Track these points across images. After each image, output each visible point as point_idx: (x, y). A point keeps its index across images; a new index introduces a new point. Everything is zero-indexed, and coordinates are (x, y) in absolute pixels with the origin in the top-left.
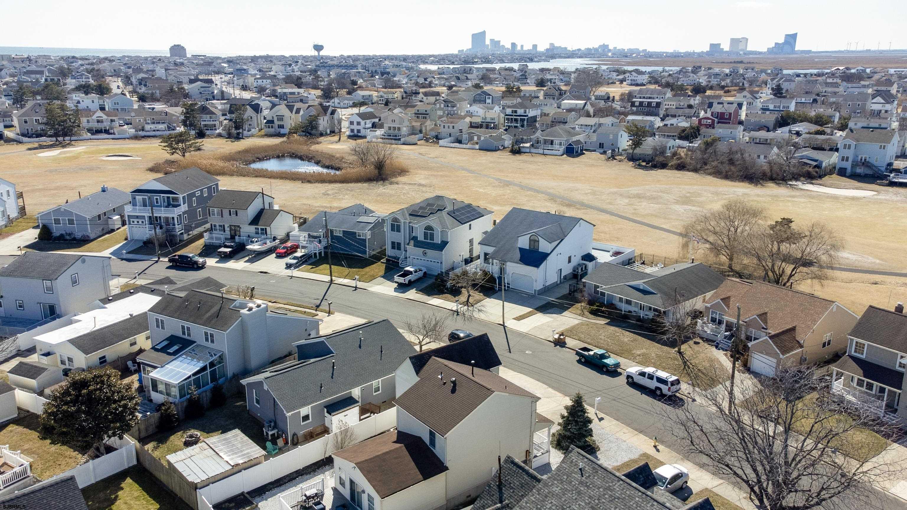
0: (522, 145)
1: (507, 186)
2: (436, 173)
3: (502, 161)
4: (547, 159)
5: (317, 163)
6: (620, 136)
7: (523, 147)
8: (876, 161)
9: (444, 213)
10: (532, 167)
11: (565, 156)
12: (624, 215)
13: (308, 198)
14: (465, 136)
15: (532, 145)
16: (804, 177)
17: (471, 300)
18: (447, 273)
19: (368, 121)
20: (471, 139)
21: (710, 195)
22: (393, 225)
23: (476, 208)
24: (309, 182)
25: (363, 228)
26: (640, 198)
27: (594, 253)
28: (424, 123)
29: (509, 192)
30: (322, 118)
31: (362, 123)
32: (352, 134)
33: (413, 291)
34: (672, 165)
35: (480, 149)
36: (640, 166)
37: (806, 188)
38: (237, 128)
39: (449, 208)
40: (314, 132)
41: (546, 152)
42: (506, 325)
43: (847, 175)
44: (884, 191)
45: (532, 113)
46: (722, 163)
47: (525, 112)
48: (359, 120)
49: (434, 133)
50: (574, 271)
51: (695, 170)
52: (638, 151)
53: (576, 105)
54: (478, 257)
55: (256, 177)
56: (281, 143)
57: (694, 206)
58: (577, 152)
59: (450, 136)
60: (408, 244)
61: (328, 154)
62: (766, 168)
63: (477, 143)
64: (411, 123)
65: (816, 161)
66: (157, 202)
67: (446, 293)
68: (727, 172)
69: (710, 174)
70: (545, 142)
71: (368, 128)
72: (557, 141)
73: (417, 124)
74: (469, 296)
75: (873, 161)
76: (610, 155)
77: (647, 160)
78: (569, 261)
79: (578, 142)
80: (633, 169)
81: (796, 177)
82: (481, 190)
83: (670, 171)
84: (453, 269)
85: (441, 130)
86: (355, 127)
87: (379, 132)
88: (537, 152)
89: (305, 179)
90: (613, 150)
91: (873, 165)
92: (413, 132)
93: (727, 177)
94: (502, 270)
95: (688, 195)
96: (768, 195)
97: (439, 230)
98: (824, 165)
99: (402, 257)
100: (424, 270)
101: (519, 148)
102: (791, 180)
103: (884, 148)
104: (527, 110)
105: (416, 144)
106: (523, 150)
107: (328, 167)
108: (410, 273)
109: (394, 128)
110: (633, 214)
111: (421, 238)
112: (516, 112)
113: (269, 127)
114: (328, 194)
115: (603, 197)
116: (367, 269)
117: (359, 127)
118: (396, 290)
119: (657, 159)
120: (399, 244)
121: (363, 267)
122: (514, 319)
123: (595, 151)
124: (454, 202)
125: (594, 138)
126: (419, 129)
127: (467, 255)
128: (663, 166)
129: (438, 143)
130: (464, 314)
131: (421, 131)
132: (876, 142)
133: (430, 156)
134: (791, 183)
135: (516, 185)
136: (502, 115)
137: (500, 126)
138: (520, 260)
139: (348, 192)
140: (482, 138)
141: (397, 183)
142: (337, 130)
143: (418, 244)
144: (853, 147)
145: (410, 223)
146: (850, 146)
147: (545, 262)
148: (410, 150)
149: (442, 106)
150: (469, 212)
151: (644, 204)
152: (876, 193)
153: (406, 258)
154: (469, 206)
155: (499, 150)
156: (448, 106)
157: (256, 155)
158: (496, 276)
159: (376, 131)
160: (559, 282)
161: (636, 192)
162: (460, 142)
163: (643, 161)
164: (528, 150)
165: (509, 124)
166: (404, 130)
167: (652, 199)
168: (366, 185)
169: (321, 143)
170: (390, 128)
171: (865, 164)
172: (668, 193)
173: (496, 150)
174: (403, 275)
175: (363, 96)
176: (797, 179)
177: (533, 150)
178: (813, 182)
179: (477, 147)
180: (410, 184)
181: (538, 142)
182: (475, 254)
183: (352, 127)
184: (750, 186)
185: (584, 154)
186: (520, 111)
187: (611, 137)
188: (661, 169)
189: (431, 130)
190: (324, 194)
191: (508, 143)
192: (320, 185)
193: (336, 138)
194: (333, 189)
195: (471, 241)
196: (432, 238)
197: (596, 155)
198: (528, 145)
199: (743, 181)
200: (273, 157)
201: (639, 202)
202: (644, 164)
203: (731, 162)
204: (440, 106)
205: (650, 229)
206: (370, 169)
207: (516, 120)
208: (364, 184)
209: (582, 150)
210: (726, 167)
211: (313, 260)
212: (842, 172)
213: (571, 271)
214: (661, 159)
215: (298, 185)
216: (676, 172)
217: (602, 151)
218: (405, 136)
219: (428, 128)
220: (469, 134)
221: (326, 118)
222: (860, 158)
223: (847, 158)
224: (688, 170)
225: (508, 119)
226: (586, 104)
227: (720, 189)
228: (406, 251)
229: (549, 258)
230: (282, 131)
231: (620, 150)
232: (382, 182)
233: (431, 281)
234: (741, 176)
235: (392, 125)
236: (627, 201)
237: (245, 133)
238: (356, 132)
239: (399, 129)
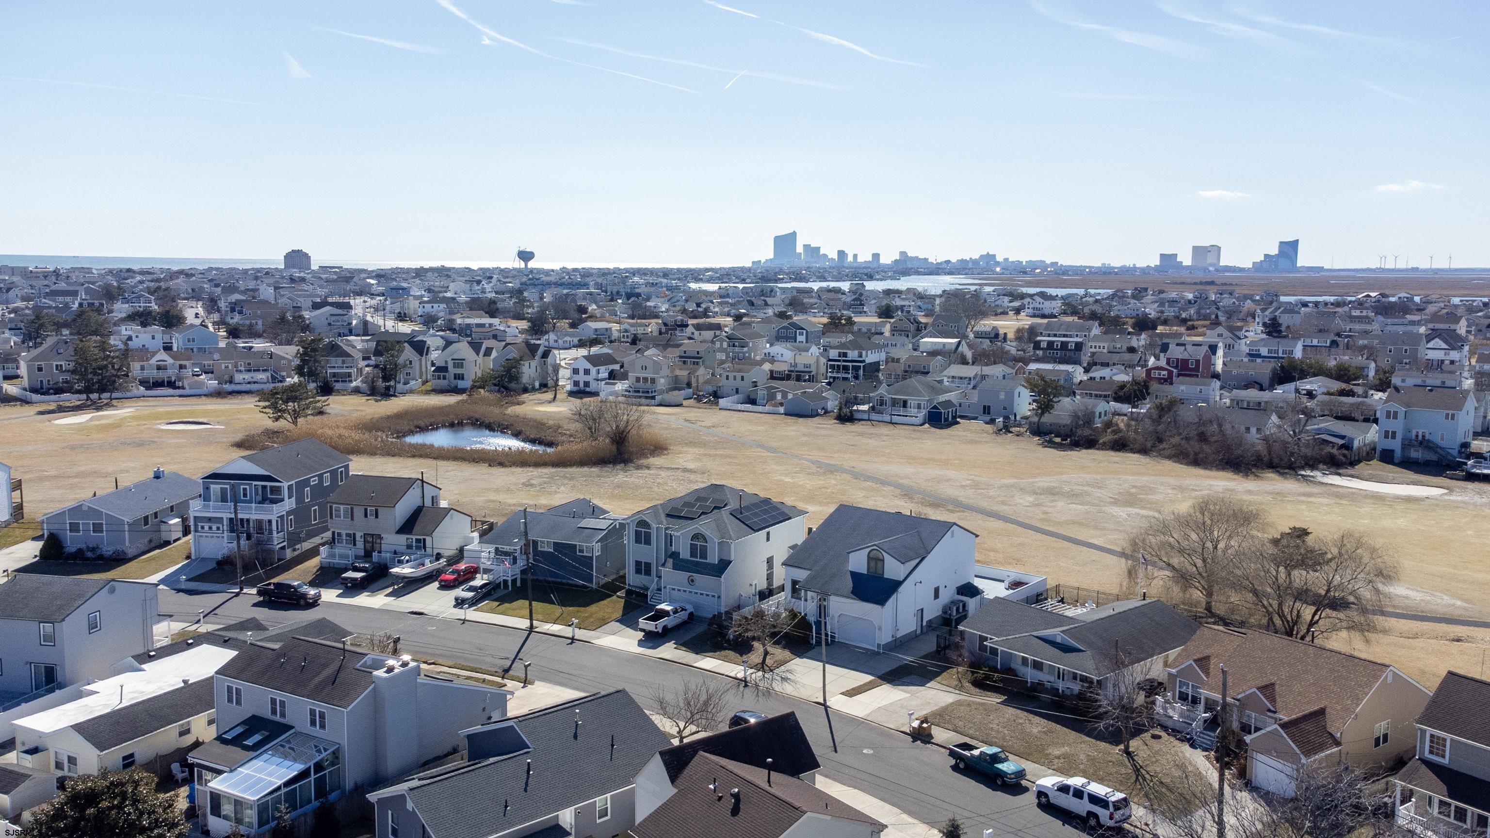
0: (855, 408)
1: (832, 472)
2: (713, 452)
3: (823, 432)
4: (896, 431)
5: (517, 435)
6: (1016, 395)
7: (858, 411)
8: (1442, 439)
9: (725, 513)
10: (873, 442)
11: (927, 425)
12: (1027, 521)
13: (497, 490)
14: (761, 393)
15: (873, 408)
16: (1325, 463)
17: (769, 661)
18: (729, 613)
19: (602, 369)
20: (771, 397)
21: (1170, 491)
22: (638, 534)
23: (779, 506)
24: (502, 464)
25: (588, 539)
26: (1052, 494)
27: (978, 583)
28: (696, 371)
29: (834, 482)
30: (527, 364)
31: (593, 371)
32: (575, 389)
33: (671, 645)
34: (1105, 443)
35: (786, 414)
36: (1051, 444)
37: (1330, 482)
38: (386, 378)
39: (733, 505)
40: (513, 385)
41: (896, 419)
42: (828, 704)
43: (1396, 461)
44: (1459, 487)
45: (871, 357)
46: (1187, 439)
47: (861, 356)
48: (588, 366)
49: (710, 388)
50: (945, 612)
51: (1144, 451)
52: (1047, 419)
53: (944, 345)
54: (782, 588)
55: (414, 456)
56: (458, 402)
57: (1143, 508)
58: (946, 420)
59: (737, 392)
60: (663, 565)
61: (535, 421)
62: (1260, 447)
63: (781, 404)
64: (672, 371)
65: (1343, 437)
66: (245, 495)
67: (725, 649)
68: (1196, 454)
69: (1169, 457)
70: (894, 402)
71: (602, 380)
72: (912, 401)
73: (683, 373)
74: (766, 653)
75: (1437, 439)
76: (1001, 425)
77: (1062, 432)
78: (936, 596)
79: (948, 404)
80: (1040, 448)
81: (1312, 463)
82: (787, 479)
83: (1101, 452)
84: (739, 607)
85: (723, 382)
86: (581, 378)
87: (620, 386)
88: (880, 419)
89: (495, 460)
90: (1006, 418)
91: (1438, 446)
92: (676, 385)
93: (1197, 461)
94: (822, 610)
95: (1133, 490)
96: (1267, 492)
97: (716, 541)
98: (1356, 444)
99: (654, 586)
100: (690, 609)
101: (851, 412)
102: (1303, 468)
103: (1453, 418)
104: (864, 353)
105: (680, 405)
106: (857, 416)
107: (533, 441)
108: (665, 614)
109: (645, 380)
110: (1042, 520)
111: (685, 553)
112: (845, 355)
113: (439, 378)
114: (532, 485)
115: (992, 493)
116: (593, 608)
117: (587, 378)
118: (641, 643)
119: (1079, 432)
120: (648, 566)
121: (586, 604)
122: (842, 693)
123: (975, 418)
124: (741, 495)
125: (974, 397)
126: (686, 381)
127: (763, 585)
128: (1090, 444)
129: (717, 404)
130: (757, 685)
131: (689, 385)
132: (1438, 407)
133: (703, 424)
134: (1303, 473)
135: (845, 471)
136: (823, 360)
137: (820, 377)
138: (852, 593)
139: (566, 481)
140: (790, 396)
141: (648, 468)
142: (551, 383)
143: (680, 564)
144: (1401, 416)
145: (666, 529)
146: (1396, 413)
147: (894, 596)
148: (670, 414)
149: (725, 345)
150: (766, 512)
151: (1061, 504)
152: (1446, 491)
153: (659, 590)
154: (767, 501)
155: (818, 415)
156: (734, 346)
157: (416, 423)
158: (812, 619)
159: (615, 384)
160: (919, 632)
161: (1046, 484)
162: (753, 402)
163: (1056, 436)
164: (866, 416)
165: (835, 375)
166: (662, 383)
167: (1073, 496)
168: (595, 470)
169: (523, 403)
170: (638, 379)
171: (1424, 443)
172: (1099, 488)
173: (813, 415)
174: (653, 619)
175: (596, 330)
176: (1313, 467)
177: (874, 416)
178: (1341, 471)
179: (782, 410)
180: (668, 469)
181: (882, 403)
182: (776, 583)
183: (576, 378)
184: (1236, 477)
185: (958, 423)
186: (853, 354)
187: (1002, 396)
188: (1087, 448)
189: (707, 382)
190: (524, 484)
191: (832, 404)
192: (519, 470)
193: (549, 396)
194: (540, 477)
195: (770, 561)
196: (704, 555)
197: (978, 425)
198: (865, 407)
199: (1223, 469)
200: (444, 426)
201: (1052, 501)
202: (1058, 440)
203: (1203, 437)
204: (721, 344)
205: (1070, 545)
206: (604, 443)
207: (846, 368)
208: (592, 469)
209: (954, 417)
210: (1195, 446)
211: (501, 592)
212: (1387, 457)
213: (940, 613)
214: (1087, 432)
215: (482, 470)
216: (1112, 453)
217: (988, 418)
218: (661, 392)
219: (701, 380)
220: (769, 389)
221: (534, 363)
222: (1414, 433)
223: (1394, 433)
224: (1133, 451)
225: (832, 367)
226: (959, 343)
227: (1186, 482)
228: (660, 577)
229: (901, 589)
230: (461, 384)
231: (1018, 418)
232: (622, 465)
233: (700, 629)
234: (1221, 461)
235: (642, 375)
236: (1031, 499)
237: (400, 387)
238: (582, 385)
239: (653, 381)
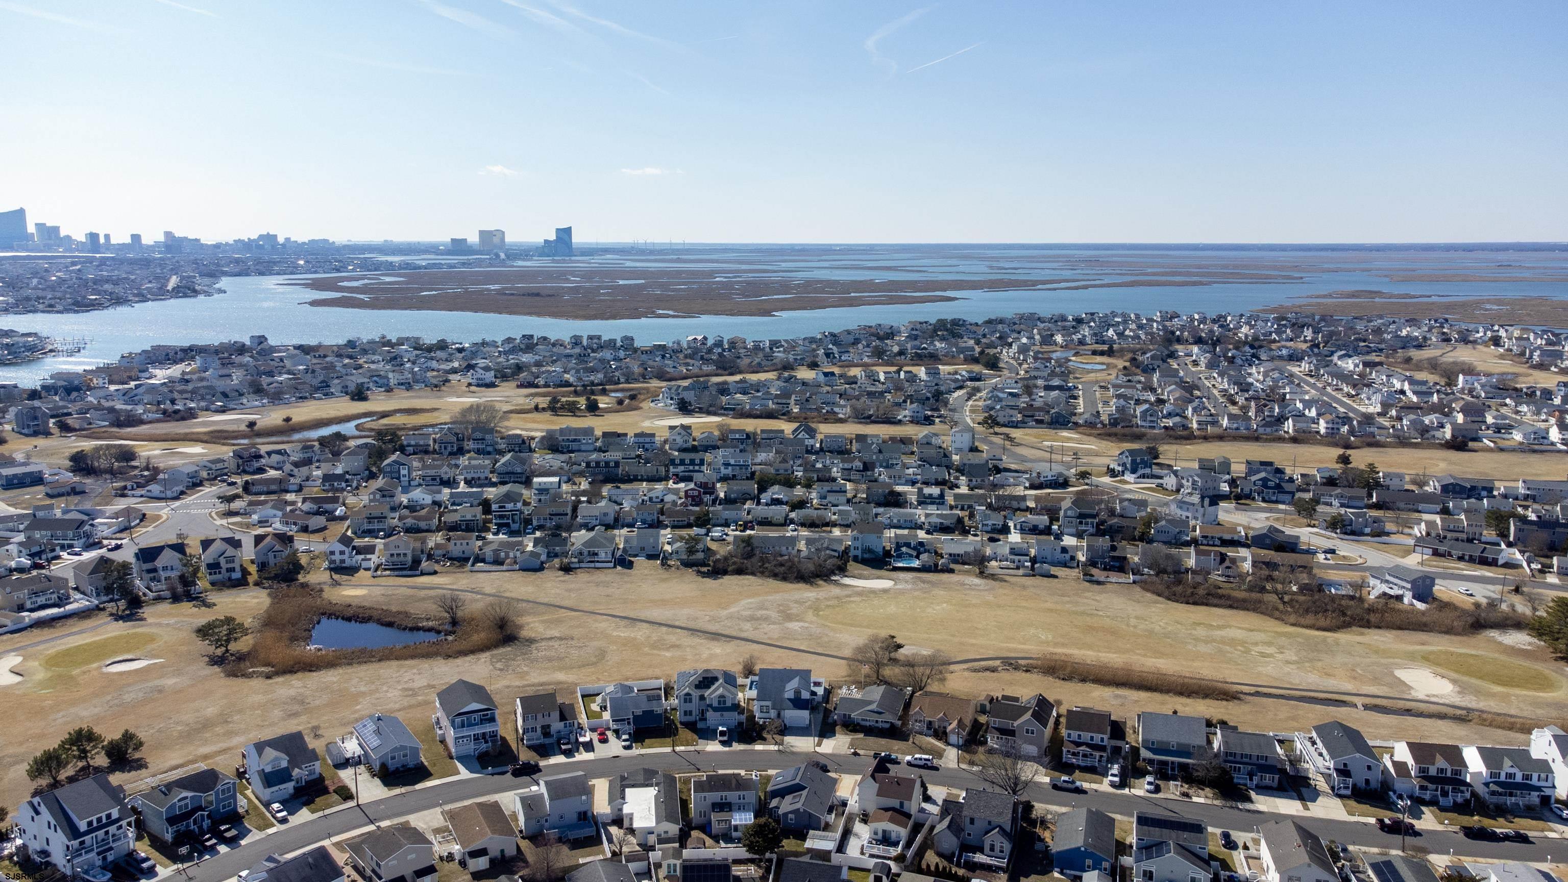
2: (543, 618)
6: (660, 538)
8: (877, 549)
11: (619, 568)
15: (579, 560)
17: (777, 741)
31: (348, 551)
33: (734, 744)
35: (519, 570)
36: (699, 572)
37: (846, 583)
39: (719, 677)
41: (597, 565)
42: (815, 750)
43: (859, 561)
47: (515, 507)
48: (343, 548)
49: (440, 553)
58: (626, 561)
60: (708, 711)
62: (810, 567)
63: (512, 563)
70: (590, 553)
71: (353, 557)
72: (602, 551)
73: (417, 544)
74: (773, 738)
75: (874, 547)
80: (701, 579)
81: (832, 570)
83: (733, 577)
85: (452, 548)
86: (337, 557)
87: (376, 561)
88: (589, 567)
91: (875, 551)
95: (781, 607)
97: (731, 697)
101: (566, 564)
103: (881, 539)
105: (436, 572)
106: (573, 566)
109: (399, 555)
111: (716, 704)
112: (503, 505)
118: (721, 745)
119: (717, 565)
122: (815, 746)
123: (638, 556)
124: (717, 671)
125: (634, 542)
126: (420, 549)
128: (725, 572)
129: (461, 566)
131: (422, 552)
132: (874, 533)
134: (834, 579)
140: (511, 555)
141: (535, 640)
143: (716, 709)
145: (699, 695)
146: (858, 538)
148: (450, 584)
150: (730, 676)
152: (893, 582)
154: (726, 672)
155: (543, 568)
159: (370, 559)
162: (483, 561)
163: (700, 567)
164: (577, 566)
166: (410, 556)
171: (869, 550)
173: (540, 568)
174: (717, 735)
177: (582, 565)
178: (845, 574)
179: (517, 567)
181: (581, 554)
183: (333, 557)
184: (808, 587)
185: (632, 562)
186: (509, 505)
187: (651, 540)
188: (724, 575)
189: (435, 548)
191: (544, 557)
196: (725, 702)
197: (641, 560)
198: (576, 560)
199: (800, 582)
202: (704, 570)
207: (506, 516)
217: (646, 555)
219: (432, 546)
220: (494, 551)
222: (865, 546)
223: (858, 547)
225: (496, 516)
230: (234, 575)
232: (517, 642)
235: (395, 552)
238: (338, 561)
